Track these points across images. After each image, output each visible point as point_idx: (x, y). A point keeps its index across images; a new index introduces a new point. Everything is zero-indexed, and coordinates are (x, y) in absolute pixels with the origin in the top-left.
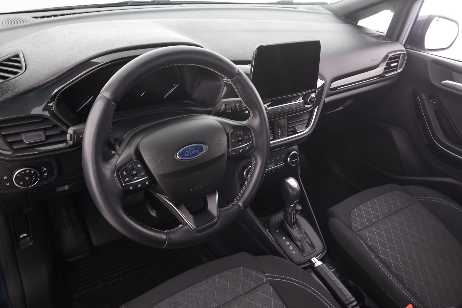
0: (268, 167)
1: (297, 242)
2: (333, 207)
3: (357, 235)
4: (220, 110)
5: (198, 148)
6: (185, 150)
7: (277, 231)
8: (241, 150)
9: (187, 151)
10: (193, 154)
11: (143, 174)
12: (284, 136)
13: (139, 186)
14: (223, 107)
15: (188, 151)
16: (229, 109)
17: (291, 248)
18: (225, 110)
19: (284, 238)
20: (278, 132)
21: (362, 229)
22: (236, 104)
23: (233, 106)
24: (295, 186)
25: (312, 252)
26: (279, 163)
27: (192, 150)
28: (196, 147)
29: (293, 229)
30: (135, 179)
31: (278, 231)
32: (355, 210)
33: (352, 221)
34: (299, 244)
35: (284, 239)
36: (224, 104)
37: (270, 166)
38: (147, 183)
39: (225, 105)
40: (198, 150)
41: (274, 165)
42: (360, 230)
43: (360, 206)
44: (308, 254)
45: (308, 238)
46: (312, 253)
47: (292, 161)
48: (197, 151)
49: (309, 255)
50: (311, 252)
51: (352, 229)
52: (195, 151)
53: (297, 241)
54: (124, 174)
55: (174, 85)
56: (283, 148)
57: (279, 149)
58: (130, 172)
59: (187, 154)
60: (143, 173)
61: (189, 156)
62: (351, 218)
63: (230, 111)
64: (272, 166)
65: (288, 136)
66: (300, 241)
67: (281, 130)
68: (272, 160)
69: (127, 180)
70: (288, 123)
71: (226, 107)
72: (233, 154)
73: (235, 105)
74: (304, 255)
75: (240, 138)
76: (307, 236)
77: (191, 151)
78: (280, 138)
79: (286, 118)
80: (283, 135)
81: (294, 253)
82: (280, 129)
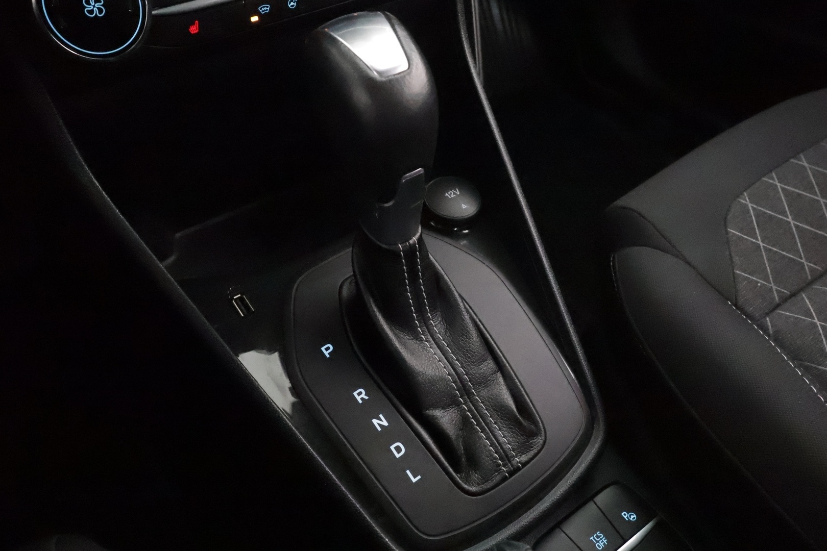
1: (438, 413)
2: (633, 193)
3: (766, 330)
7: (327, 350)
17: (398, 450)
19: (360, 395)
21: (785, 300)
25: (524, 458)
29: (417, 337)
31: (327, 353)
32: (745, 199)
33: (736, 259)
34: (446, 418)
35: (359, 398)
42: (778, 306)
43: (764, 179)
44: (497, 478)
45: (501, 380)
46: (524, 464)
49: (505, 479)
50: (518, 460)
51: (740, 303)
53: (435, 406)
62: (728, 242)
66: (453, 402)
74: (473, 489)
76: (500, 367)
81: (414, 480)
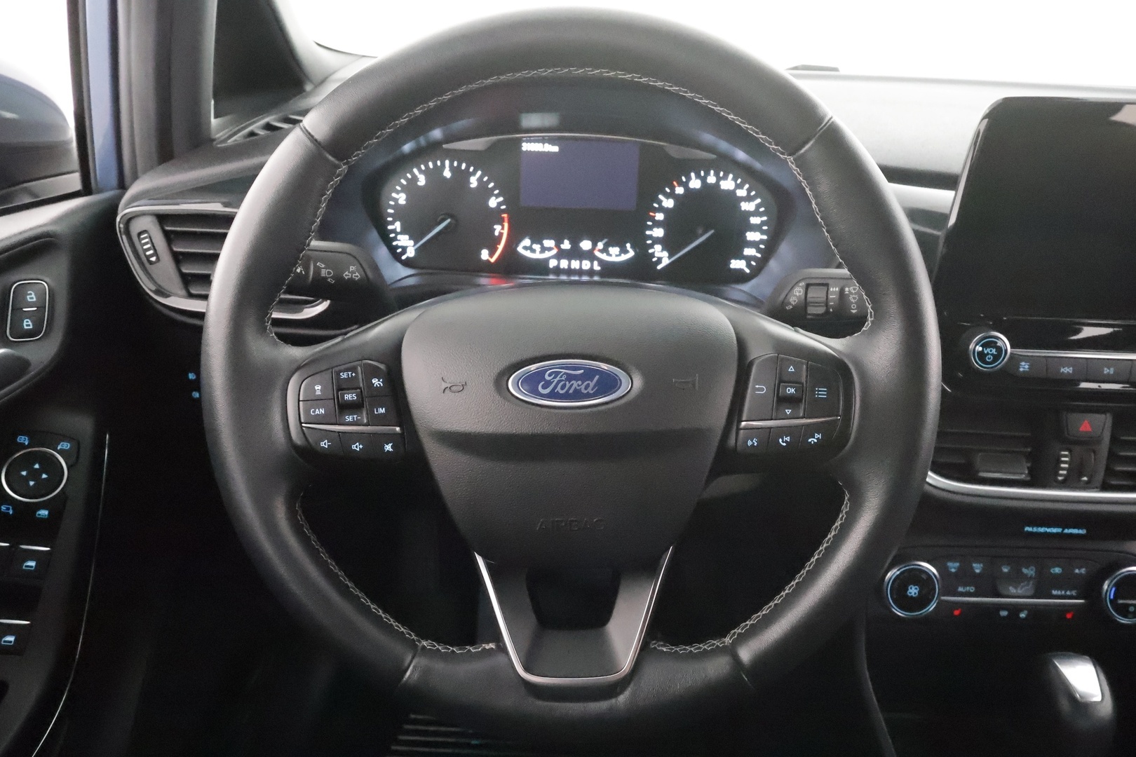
0: (1002, 590)
4: (784, 303)
5: (597, 377)
6: (547, 370)
8: (788, 439)
9: (550, 375)
10: (571, 391)
11: (381, 414)
12: (1088, 482)
13: (354, 447)
14: (798, 292)
15: (555, 378)
16: (816, 304)
18: (805, 303)
20: (1059, 462)
22: (847, 289)
23: (834, 293)
24: (1093, 696)
26: (1055, 592)
27: (570, 378)
28: (589, 374)
30: (349, 419)
36: (802, 284)
37: (1012, 590)
38: (388, 447)
39: (808, 286)
40: (592, 384)
41: (1031, 593)
47: (1121, 601)
48: (588, 385)
52: (580, 382)
54: (315, 390)
55: (700, 231)
56: (1075, 531)
57: (1055, 530)
58: (337, 393)
59: (544, 387)
60: (382, 411)
61: (553, 395)
63: (821, 310)
64: (1020, 591)
65: (1105, 487)
67: (1071, 456)
68: (1025, 571)
69: (317, 412)
70: (1114, 439)
71: (809, 295)
72: (750, 443)
73: (842, 291)
75: (793, 391)
77: (566, 380)
78: (1064, 485)
79: (1104, 412)
80: (1081, 475)
82: (1070, 451)
